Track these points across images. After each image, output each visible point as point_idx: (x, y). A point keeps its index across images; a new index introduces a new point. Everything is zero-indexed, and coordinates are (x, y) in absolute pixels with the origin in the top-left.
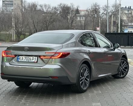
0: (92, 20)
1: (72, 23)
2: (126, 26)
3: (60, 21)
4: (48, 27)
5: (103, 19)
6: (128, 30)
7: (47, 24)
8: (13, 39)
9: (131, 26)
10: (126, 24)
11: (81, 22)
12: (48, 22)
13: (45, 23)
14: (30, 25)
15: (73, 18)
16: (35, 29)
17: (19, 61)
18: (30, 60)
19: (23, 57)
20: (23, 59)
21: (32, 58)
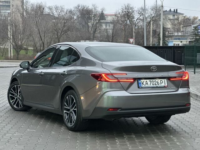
1: (94, 32)
2: (171, 37)
4: (60, 38)
5: (138, 26)
7: (59, 34)
8: (9, 55)
9: (177, 37)
10: (171, 34)
11: (107, 32)
12: (60, 31)
13: (56, 32)
14: (34, 36)
15: (96, 26)
17: (142, 88)
18: (158, 84)
19: (146, 81)
20: (147, 84)
21: (160, 81)
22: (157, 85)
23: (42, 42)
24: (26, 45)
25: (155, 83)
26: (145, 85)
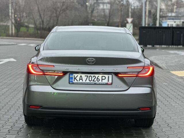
0: (120, 9)
1: (92, 12)
2: (165, 17)
3: (76, 9)
4: (59, 17)
5: (134, 7)
6: (168, 23)
7: (58, 13)
9: (171, 18)
10: (165, 14)
11: (104, 12)
12: (59, 10)
13: (55, 11)
14: (33, 14)
15: (94, 6)
16: (40, 20)
17: (73, 84)
18: (98, 80)
19: (81, 76)
20: (82, 79)
21: (102, 76)
22: (97, 82)
23: (42, 20)
24: (28, 23)
25: (93, 79)
26: (78, 80)
